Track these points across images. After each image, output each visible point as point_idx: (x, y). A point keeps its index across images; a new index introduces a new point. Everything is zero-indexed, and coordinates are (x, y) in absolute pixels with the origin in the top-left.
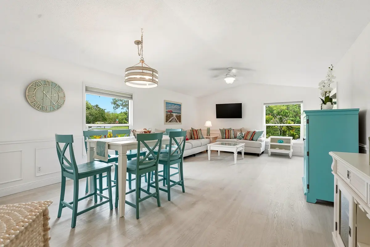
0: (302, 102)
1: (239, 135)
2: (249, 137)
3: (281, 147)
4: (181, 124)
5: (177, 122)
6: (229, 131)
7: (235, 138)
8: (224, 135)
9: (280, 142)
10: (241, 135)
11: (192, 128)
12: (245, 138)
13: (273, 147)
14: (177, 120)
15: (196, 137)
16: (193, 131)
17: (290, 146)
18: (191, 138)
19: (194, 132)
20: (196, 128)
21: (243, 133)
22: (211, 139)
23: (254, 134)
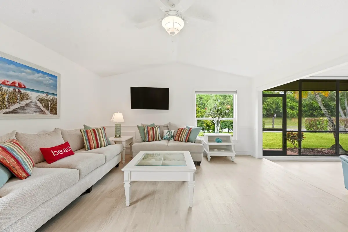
0: (236, 92)
1: (167, 134)
2: (184, 137)
3: (219, 148)
4: (59, 117)
5: (45, 113)
6: (153, 128)
7: (162, 138)
8: (147, 136)
9: (219, 142)
10: (169, 134)
11: (84, 126)
12: (177, 139)
13: (211, 148)
14: (42, 108)
15: (93, 143)
16: (87, 132)
17: (231, 146)
18: (83, 147)
19: (89, 134)
20: (93, 125)
21: (173, 131)
22: (124, 143)
23: (190, 132)
